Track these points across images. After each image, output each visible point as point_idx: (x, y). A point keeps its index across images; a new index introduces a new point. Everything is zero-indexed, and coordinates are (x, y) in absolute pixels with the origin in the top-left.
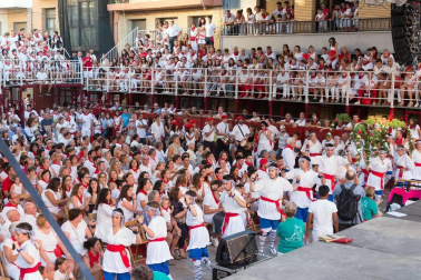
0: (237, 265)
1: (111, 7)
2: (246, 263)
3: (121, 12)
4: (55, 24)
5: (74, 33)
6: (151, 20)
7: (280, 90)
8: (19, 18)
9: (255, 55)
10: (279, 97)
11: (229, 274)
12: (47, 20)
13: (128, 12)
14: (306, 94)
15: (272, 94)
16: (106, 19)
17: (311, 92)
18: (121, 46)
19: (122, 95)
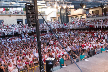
0: (92, 55)
1: (68, 16)
2: (93, 55)
3: (70, 16)
4: (60, 19)
5: (63, 20)
6: (74, 17)
7: (97, 26)
8: (55, 19)
9: (92, 21)
10: (96, 28)
11: (90, 57)
12: (59, 18)
13: (71, 16)
14: (101, 27)
15: (95, 27)
16: (67, 17)
17: (102, 26)
18: (70, 21)
19: (70, 29)
